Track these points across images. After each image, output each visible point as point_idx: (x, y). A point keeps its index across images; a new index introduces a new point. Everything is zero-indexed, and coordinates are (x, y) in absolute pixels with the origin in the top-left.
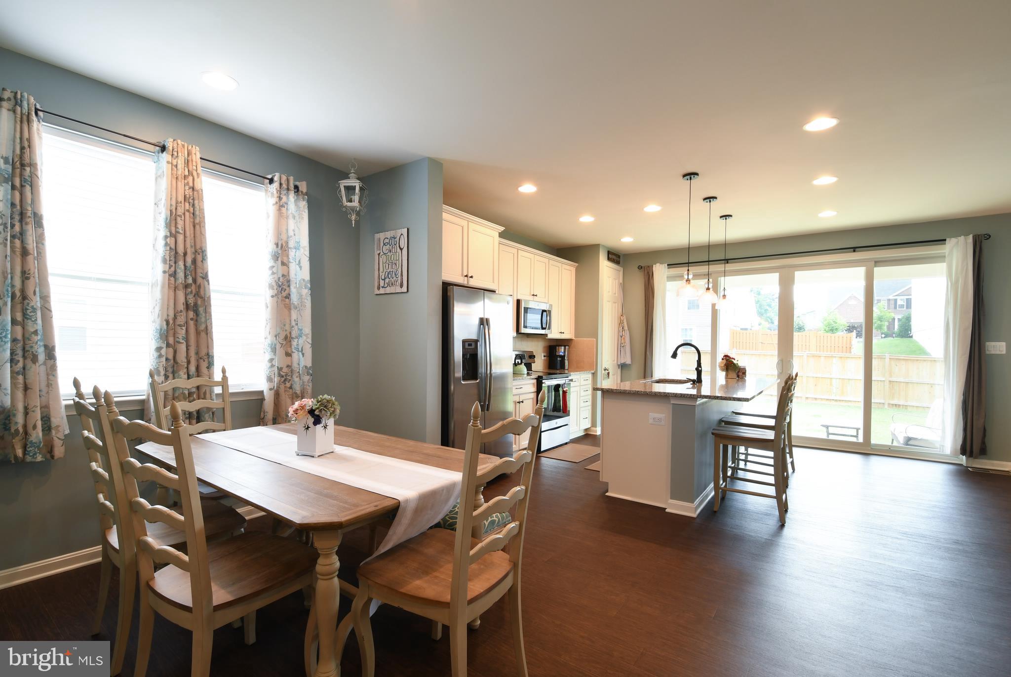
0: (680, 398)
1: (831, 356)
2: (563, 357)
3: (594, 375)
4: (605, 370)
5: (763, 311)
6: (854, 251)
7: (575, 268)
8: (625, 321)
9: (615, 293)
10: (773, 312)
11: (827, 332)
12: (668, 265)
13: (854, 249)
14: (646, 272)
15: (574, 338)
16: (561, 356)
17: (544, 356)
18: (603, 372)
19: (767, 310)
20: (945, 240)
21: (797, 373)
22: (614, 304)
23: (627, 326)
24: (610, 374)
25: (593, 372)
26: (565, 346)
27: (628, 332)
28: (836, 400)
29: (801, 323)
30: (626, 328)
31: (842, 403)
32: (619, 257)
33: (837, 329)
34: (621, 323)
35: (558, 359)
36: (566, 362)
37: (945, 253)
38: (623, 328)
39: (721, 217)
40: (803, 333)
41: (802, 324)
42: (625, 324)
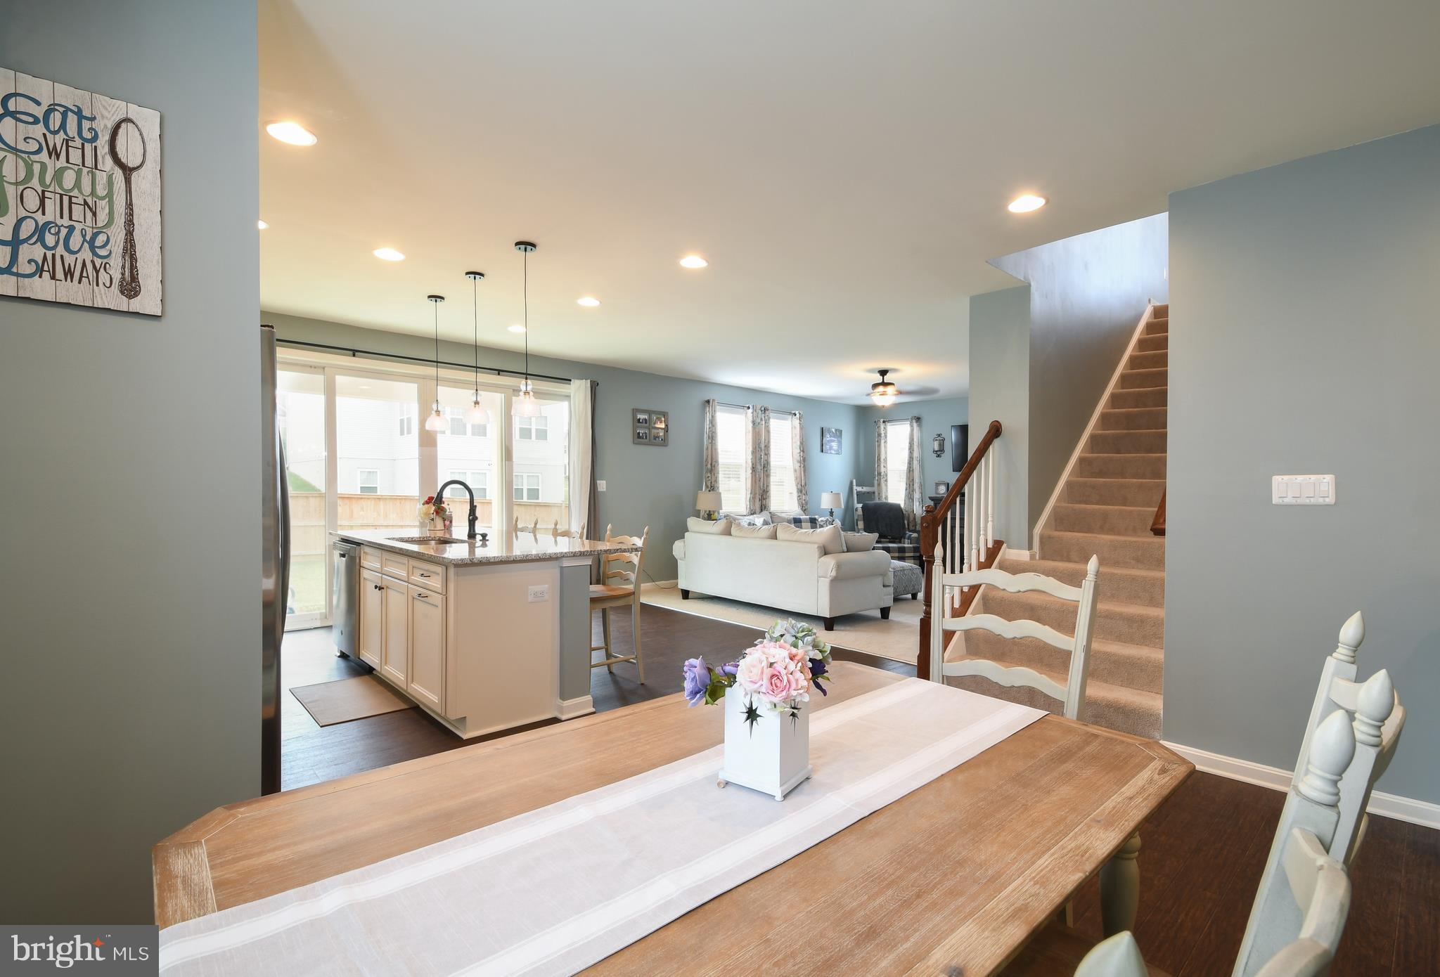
0: (580, 557)
20: (570, 380)
21: (517, 518)
37: (570, 393)
39: (429, 297)
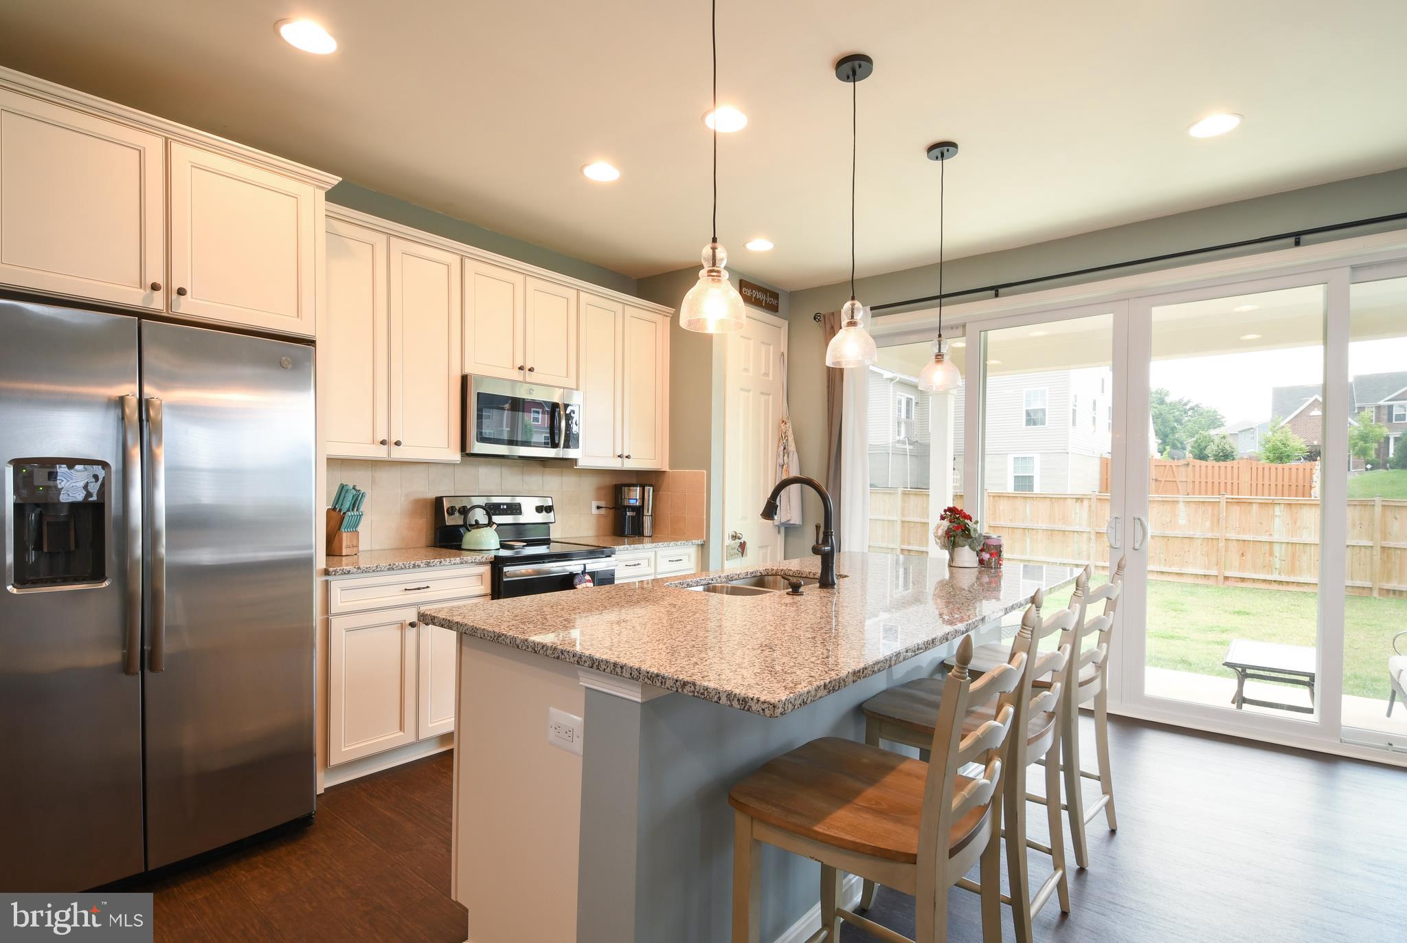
1: (1271, 501)
2: (639, 510)
3: (704, 547)
4: (735, 537)
5: (1168, 430)
6: (1297, 244)
7: (669, 319)
8: (790, 433)
9: (766, 374)
10: (1184, 432)
11: (1272, 461)
12: (872, 309)
13: (1297, 238)
14: (828, 326)
15: (666, 468)
16: (633, 508)
17: (598, 508)
18: (728, 541)
19: (1175, 427)
22: (763, 398)
23: (793, 445)
24: (748, 546)
25: (699, 542)
26: (643, 487)
27: (796, 455)
28: (1281, 582)
29: (1227, 447)
30: (792, 447)
31: (1291, 588)
32: (775, 296)
33: (1288, 456)
34: (783, 437)
35: (628, 514)
36: (647, 521)
38: (785, 449)
40: (1229, 463)
41: (1229, 449)
42: (791, 438)
